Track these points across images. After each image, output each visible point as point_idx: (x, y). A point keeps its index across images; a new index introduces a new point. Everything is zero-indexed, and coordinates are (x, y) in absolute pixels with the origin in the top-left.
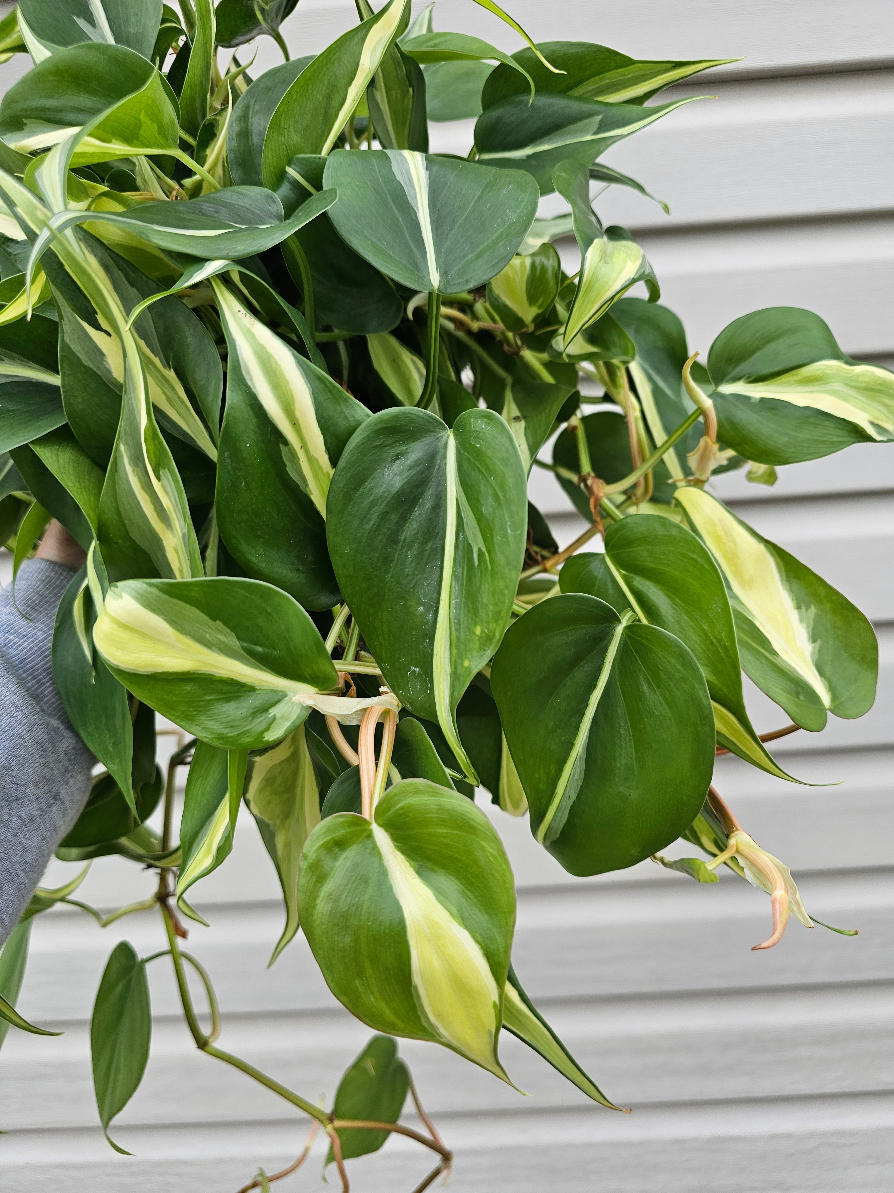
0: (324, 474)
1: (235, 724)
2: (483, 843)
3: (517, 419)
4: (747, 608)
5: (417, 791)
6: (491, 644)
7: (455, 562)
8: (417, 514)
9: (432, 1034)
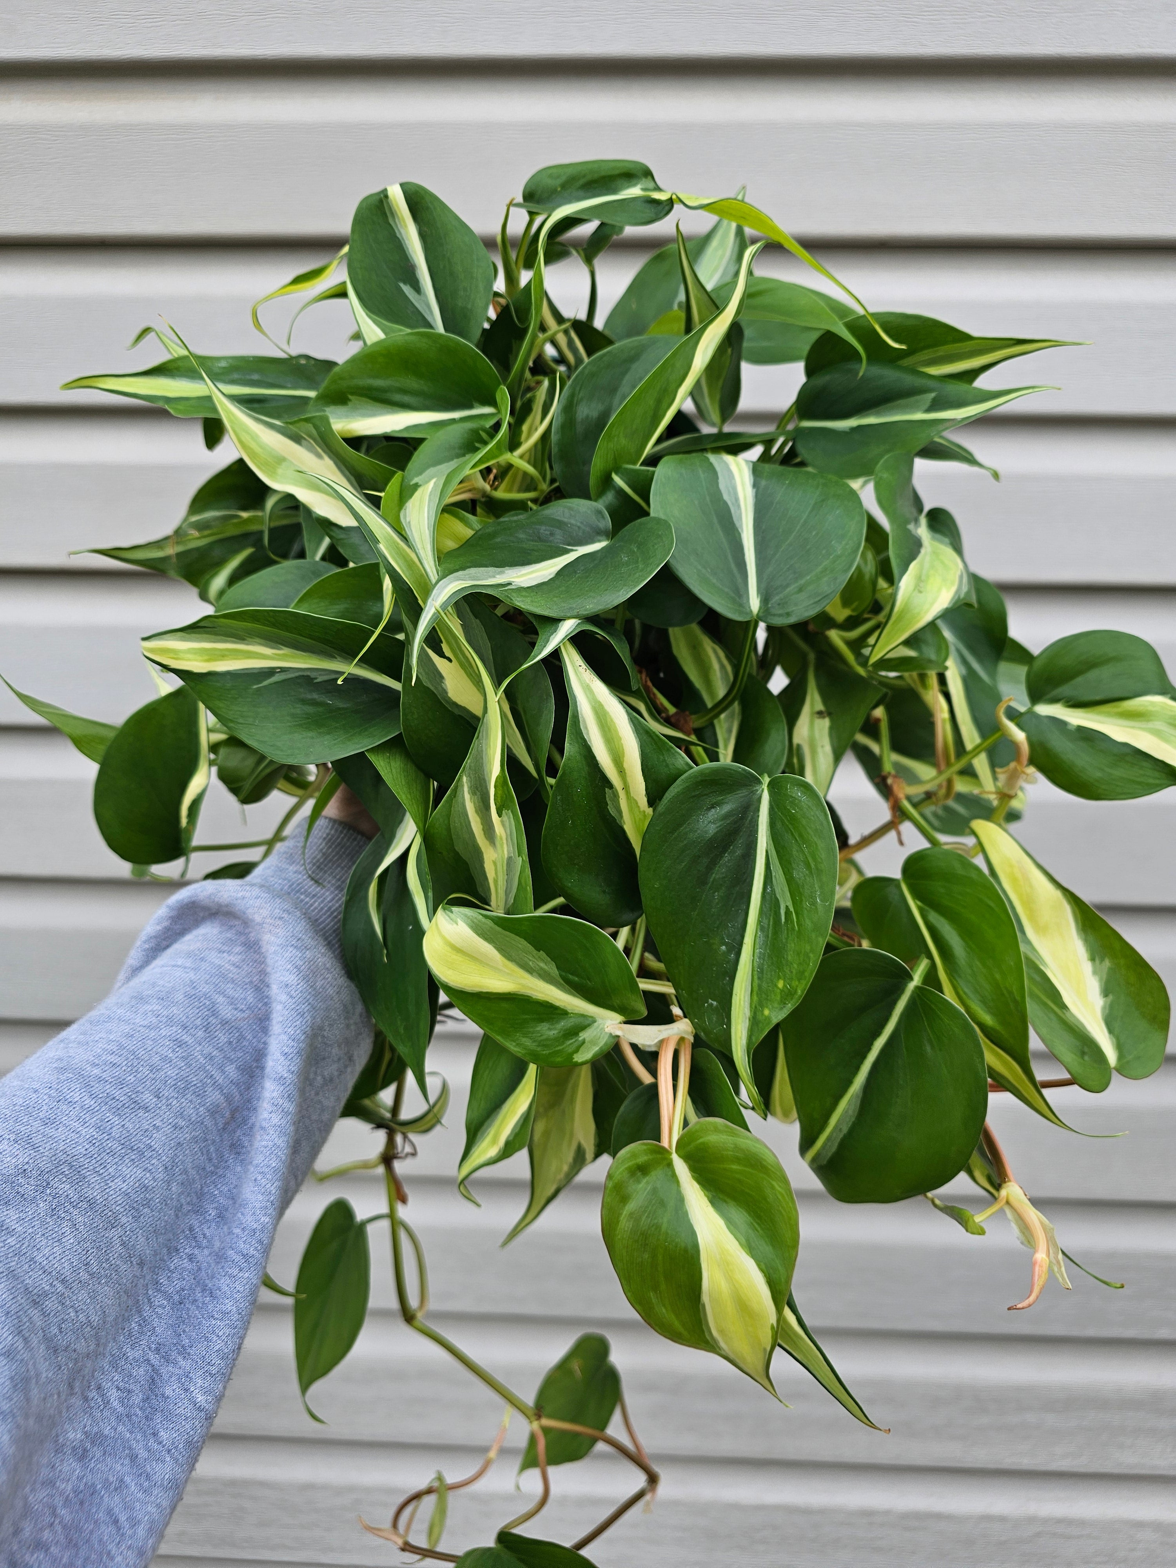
0: (640, 812)
1: (548, 1043)
2: (774, 1183)
3: (820, 714)
4: (1039, 955)
5: (716, 1130)
6: (792, 999)
7: (762, 912)
8: (726, 860)
9: (713, 1346)
